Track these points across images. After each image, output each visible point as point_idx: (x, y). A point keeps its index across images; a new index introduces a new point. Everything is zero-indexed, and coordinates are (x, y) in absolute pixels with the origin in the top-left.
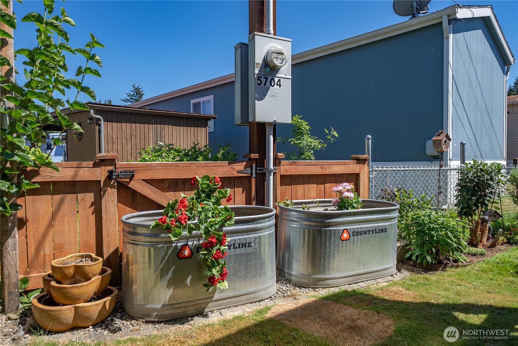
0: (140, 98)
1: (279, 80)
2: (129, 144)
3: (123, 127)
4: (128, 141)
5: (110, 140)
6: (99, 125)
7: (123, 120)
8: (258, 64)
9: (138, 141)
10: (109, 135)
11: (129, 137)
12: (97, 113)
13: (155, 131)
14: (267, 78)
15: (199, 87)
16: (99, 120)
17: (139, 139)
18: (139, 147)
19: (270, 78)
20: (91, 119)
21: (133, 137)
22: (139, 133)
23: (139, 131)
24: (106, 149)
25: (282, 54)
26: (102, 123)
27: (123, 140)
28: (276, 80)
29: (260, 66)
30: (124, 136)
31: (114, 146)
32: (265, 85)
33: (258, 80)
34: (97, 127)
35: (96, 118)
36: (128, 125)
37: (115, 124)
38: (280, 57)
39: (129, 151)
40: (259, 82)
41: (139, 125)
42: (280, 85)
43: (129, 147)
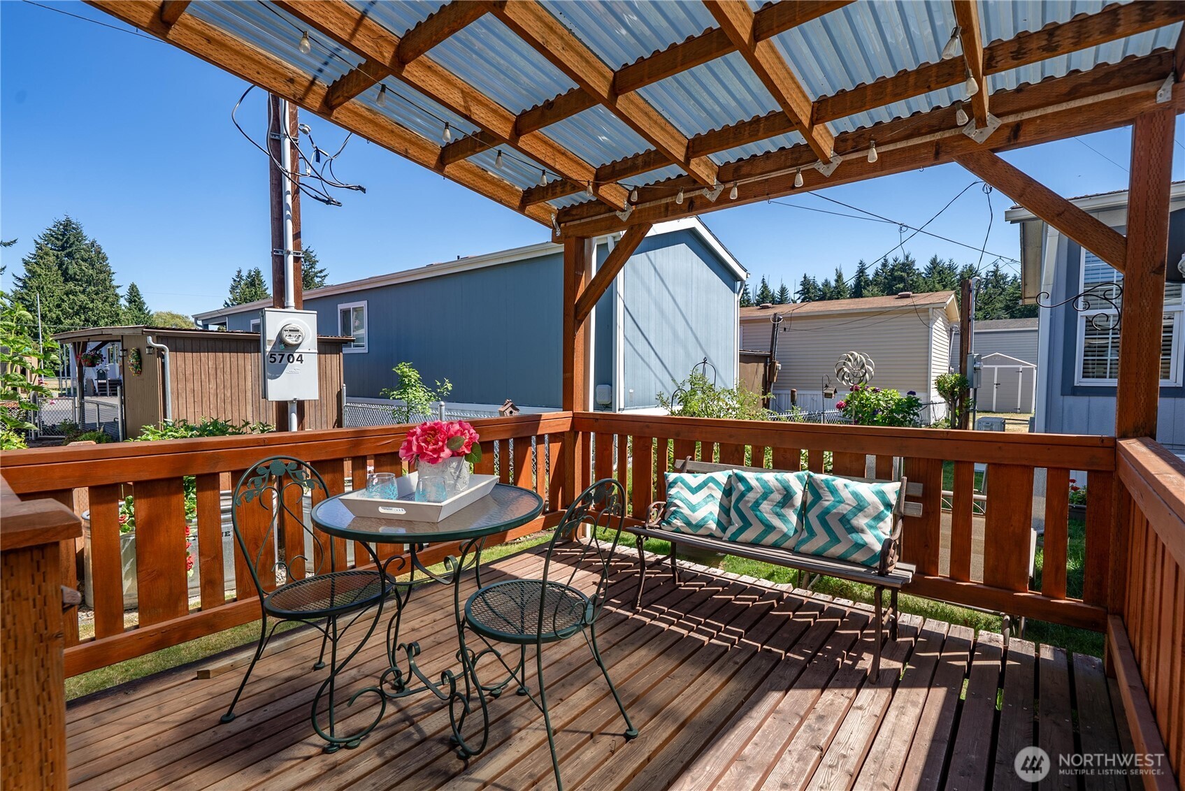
0: (311, 268)
1: (301, 356)
2: (213, 381)
3: (203, 359)
4: (211, 377)
5: (181, 376)
6: (163, 357)
7: (202, 348)
8: (270, 341)
9: (227, 377)
10: (179, 369)
11: (212, 372)
12: (160, 339)
13: (255, 362)
14: (283, 355)
15: (344, 288)
16: (163, 350)
17: (228, 372)
18: (229, 385)
19: (286, 355)
20: (150, 347)
21: (218, 371)
22: (228, 365)
23: (228, 362)
24: (175, 390)
25: (298, 331)
26: (167, 354)
27: (203, 376)
28: (296, 356)
29: (273, 343)
30: (205, 370)
31: (188, 385)
32: (280, 362)
33: (271, 357)
34: (159, 360)
35: (158, 348)
36: (211, 355)
37: (189, 355)
38: (293, 334)
39: (212, 391)
40: (273, 360)
41: (228, 354)
42: (302, 361)
43: (213, 385)
